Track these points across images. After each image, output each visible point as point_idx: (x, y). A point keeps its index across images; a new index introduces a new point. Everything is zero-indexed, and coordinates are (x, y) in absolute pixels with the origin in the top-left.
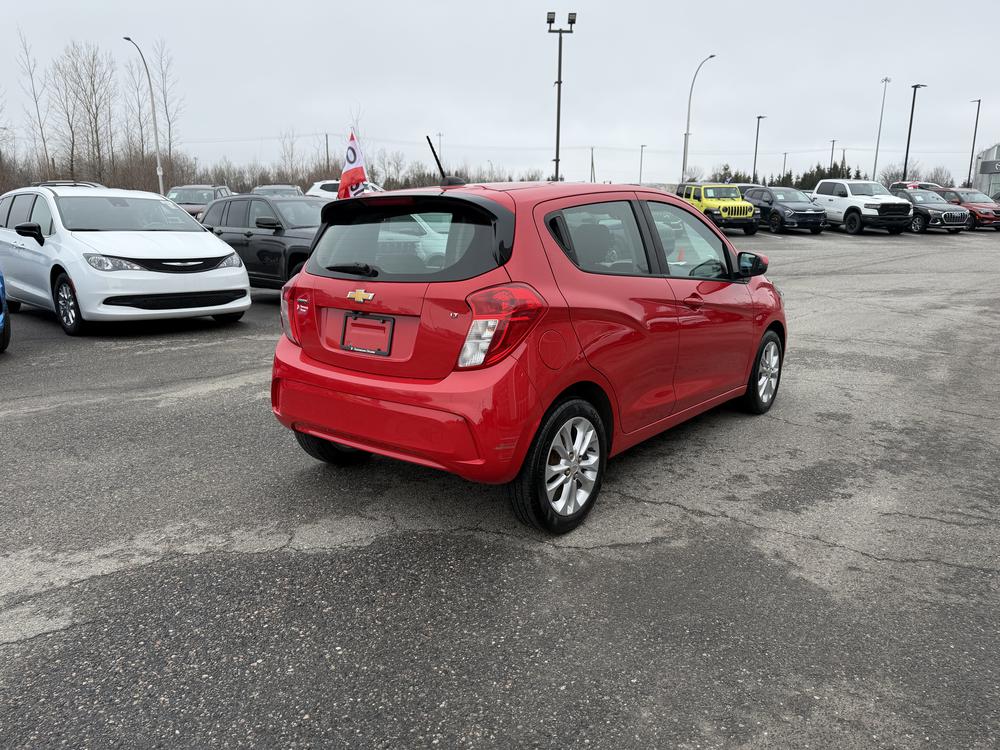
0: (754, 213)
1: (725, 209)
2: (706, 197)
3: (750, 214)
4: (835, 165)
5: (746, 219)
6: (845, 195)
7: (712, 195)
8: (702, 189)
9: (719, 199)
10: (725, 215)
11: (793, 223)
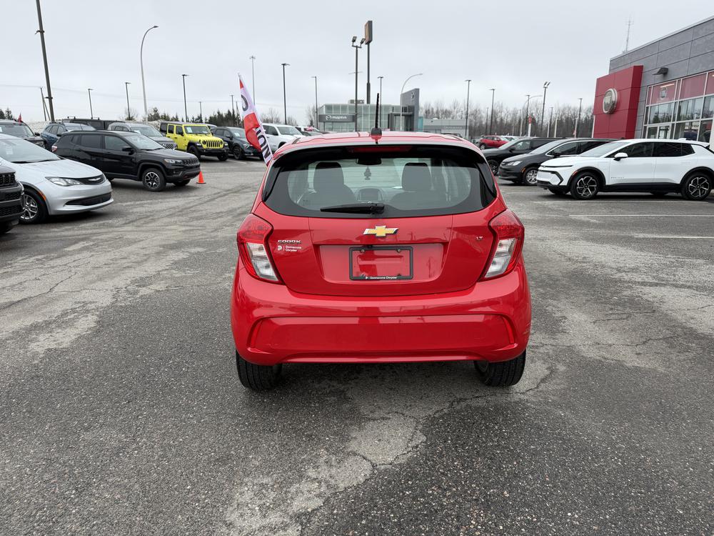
0: (224, 146)
1: (204, 142)
2: (187, 133)
3: (221, 146)
4: (229, 112)
5: (220, 150)
6: (277, 135)
7: (191, 132)
8: (183, 127)
9: (197, 134)
10: (205, 146)
11: (250, 153)
